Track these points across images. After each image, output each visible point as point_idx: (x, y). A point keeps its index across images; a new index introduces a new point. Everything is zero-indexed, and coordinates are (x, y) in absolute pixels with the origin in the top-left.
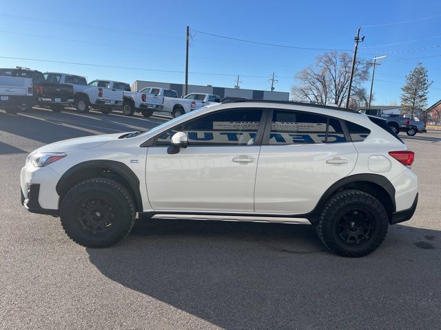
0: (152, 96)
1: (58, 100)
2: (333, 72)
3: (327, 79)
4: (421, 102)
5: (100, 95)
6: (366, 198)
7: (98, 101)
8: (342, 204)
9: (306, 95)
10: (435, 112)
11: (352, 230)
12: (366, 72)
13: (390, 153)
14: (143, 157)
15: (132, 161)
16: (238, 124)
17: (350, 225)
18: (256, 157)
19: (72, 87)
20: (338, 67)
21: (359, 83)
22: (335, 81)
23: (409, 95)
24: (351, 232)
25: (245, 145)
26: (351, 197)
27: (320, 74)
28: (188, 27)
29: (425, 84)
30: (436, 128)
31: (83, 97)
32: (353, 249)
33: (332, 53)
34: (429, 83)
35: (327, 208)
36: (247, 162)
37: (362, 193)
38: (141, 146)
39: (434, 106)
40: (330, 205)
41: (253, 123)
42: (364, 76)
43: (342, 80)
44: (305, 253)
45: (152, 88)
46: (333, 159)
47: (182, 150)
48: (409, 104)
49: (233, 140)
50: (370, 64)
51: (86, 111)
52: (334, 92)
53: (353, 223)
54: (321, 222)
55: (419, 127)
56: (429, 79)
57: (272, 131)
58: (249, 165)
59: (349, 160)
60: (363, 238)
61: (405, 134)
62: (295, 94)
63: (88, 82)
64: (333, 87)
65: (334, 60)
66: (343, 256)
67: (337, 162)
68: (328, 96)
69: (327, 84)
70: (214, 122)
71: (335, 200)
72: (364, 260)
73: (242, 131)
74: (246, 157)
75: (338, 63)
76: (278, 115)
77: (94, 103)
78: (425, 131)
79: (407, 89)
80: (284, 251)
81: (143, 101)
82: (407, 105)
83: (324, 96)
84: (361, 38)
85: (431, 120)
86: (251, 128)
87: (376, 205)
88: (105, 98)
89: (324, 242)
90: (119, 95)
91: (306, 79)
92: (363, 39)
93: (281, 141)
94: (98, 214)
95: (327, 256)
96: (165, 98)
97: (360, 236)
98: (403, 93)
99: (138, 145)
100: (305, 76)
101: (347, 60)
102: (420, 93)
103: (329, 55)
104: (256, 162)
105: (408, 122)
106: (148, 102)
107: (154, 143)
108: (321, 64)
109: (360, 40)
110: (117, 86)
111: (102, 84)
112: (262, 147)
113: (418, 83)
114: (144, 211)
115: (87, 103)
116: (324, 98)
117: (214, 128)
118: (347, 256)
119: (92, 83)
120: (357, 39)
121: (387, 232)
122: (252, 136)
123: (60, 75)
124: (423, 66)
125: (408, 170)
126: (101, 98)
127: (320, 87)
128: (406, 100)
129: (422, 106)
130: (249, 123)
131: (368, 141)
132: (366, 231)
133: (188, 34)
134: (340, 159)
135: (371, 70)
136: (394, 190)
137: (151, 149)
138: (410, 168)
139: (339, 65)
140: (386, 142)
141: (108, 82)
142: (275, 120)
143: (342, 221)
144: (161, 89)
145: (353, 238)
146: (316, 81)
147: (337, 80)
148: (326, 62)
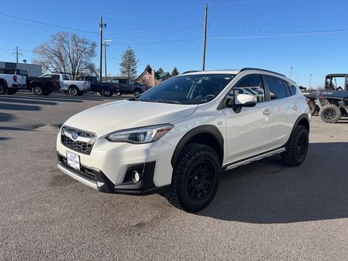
2: (67, 49)
3: (63, 55)
4: (133, 74)
9: (47, 68)
10: (141, 80)
12: (93, 51)
20: (70, 45)
21: (89, 59)
23: (125, 69)
27: (57, 50)
29: (134, 61)
34: (137, 60)
36: (269, 114)
38: (218, 109)
39: (140, 77)
42: (92, 54)
43: (75, 56)
48: (126, 75)
52: (71, 66)
64: (68, 61)
65: (66, 39)
68: (66, 68)
69: (64, 58)
74: (268, 110)
75: (70, 42)
79: (123, 65)
83: (62, 69)
91: (44, 53)
92: (105, 25)
98: (121, 67)
100: (43, 50)
101: (77, 40)
103: (62, 34)
108: (56, 42)
113: (129, 61)
124: (131, 49)
127: (58, 61)
128: (123, 72)
129: (134, 76)
134: (296, 106)
146: (53, 55)
147: (71, 56)
148: (60, 40)
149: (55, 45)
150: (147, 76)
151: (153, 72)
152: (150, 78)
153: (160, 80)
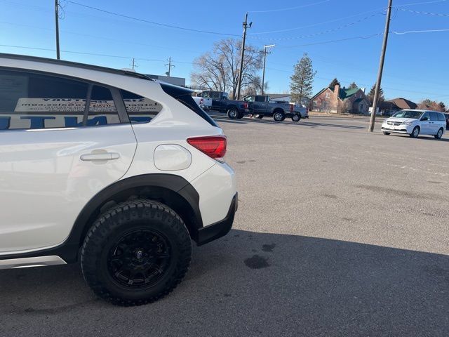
2: (230, 59)
3: (225, 66)
4: (307, 90)
9: (206, 82)
10: (319, 100)
12: (259, 61)
17: (135, 255)
20: (235, 55)
21: (255, 72)
22: (232, 69)
23: (296, 84)
24: (137, 267)
27: (218, 61)
29: (310, 74)
30: (319, 114)
33: (229, 41)
34: (314, 72)
35: (91, 234)
39: (318, 95)
40: (94, 230)
42: (258, 65)
43: (239, 68)
48: (297, 92)
52: (232, 79)
53: (140, 253)
55: (302, 113)
56: (314, 69)
59: (120, 153)
61: (290, 120)
62: (194, 81)
64: (230, 75)
65: (230, 47)
67: (100, 158)
68: (227, 83)
69: (225, 71)
75: (235, 50)
78: (307, 117)
79: (295, 78)
82: (296, 93)
83: (222, 84)
84: (248, 24)
85: (316, 108)
91: (205, 65)
92: (250, 25)
98: (292, 81)
100: (203, 62)
102: (307, 82)
103: (226, 41)
105: (292, 109)
108: (218, 51)
109: (248, 26)
113: (304, 73)
116: (223, 86)
120: (245, 25)
124: (308, 56)
125: (218, 164)
127: (219, 74)
128: (294, 88)
129: (308, 94)
132: (159, 262)
133: (57, 4)
134: (106, 153)
138: (221, 162)
139: (236, 52)
145: (139, 275)
146: (214, 68)
147: (235, 68)
148: (224, 49)
149: (218, 55)
150: (327, 94)
151: (337, 87)
152: (331, 96)
153: (346, 99)
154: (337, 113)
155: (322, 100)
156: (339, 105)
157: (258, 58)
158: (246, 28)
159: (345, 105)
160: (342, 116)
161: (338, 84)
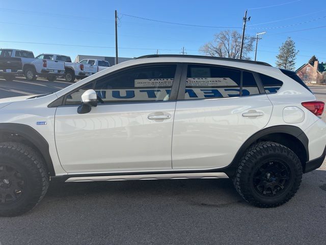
0: (89, 66)
1: (9, 71)
2: (227, 45)
3: (223, 51)
4: (290, 66)
5: (45, 65)
6: (282, 149)
7: (43, 71)
8: (259, 157)
10: (301, 73)
11: (268, 181)
12: (250, 45)
13: (303, 104)
14: (50, 118)
15: (39, 123)
16: (156, 81)
17: (266, 177)
18: (172, 113)
19: (20, 59)
20: (231, 42)
21: (246, 54)
22: (228, 52)
23: (282, 61)
24: (268, 183)
25: (161, 101)
26: (267, 149)
27: (218, 47)
28: (116, 11)
29: (293, 53)
31: (31, 67)
32: (270, 200)
33: (226, 32)
34: (296, 51)
35: (244, 161)
36: (163, 119)
37: (278, 145)
38: (49, 106)
39: (300, 69)
40: (247, 158)
41: (169, 80)
42: (250, 48)
43: (234, 51)
44: (223, 205)
45: (88, 60)
46: (249, 112)
47: (93, 108)
48: (282, 68)
49: (151, 97)
50: (253, 39)
51: (34, 79)
53: (269, 175)
54: (238, 175)
56: (296, 49)
57: (187, 87)
58: (165, 121)
59: (263, 112)
60: (279, 188)
63: (35, 56)
65: (227, 36)
66: (260, 207)
67: (253, 115)
69: (223, 55)
70: (136, 80)
71: (252, 153)
72: (280, 209)
73: (159, 87)
74: (162, 114)
76: (193, 69)
77: (40, 72)
79: (280, 57)
80: (202, 204)
81: (82, 69)
84: (247, 18)
86: (168, 85)
87: (291, 155)
88: (49, 68)
89: (241, 194)
90: (61, 66)
91: (208, 51)
92: (249, 19)
93: (193, 96)
94: (6, 181)
95: (245, 208)
96: (99, 67)
97: (276, 187)
98: (278, 60)
99: (45, 105)
101: (237, 36)
102: (290, 59)
103: (224, 33)
104: (172, 118)
106: (85, 70)
107: (63, 102)
108: (218, 40)
109: (247, 20)
110: (60, 58)
111: (47, 57)
112: (178, 102)
113: (288, 52)
114: (57, 175)
115: (35, 72)
117: (136, 85)
118: (264, 207)
119: (39, 56)
120: (245, 19)
121: (301, 181)
122: (168, 92)
123: (11, 51)
124: (291, 39)
125: (320, 120)
126: (46, 68)
128: (280, 65)
129: (292, 69)
130: (165, 80)
131: (281, 93)
132: (281, 181)
133: (116, 17)
134: (256, 112)
135: (254, 44)
136: (307, 140)
137: (59, 109)
138: (320, 118)
139: (231, 40)
140: (297, 93)
141: (52, 56)
142: (189, 76)
143: (258, 173)
144: (96, 60)
145: (269, 189)
146: (215, 52)
147: (230, 52)
148: (222, 38)
149: (217, 43)
150: (308, 68)
151: (316, 63)
152: (311, 69)
153: (324, 72)
154: (317, 83)
155: (303, 73)
156: (318, 77)
157: (249, 43)
158: (245, 21)
159: (323, 76)
160: (322, 86)
161: (317, 60)
